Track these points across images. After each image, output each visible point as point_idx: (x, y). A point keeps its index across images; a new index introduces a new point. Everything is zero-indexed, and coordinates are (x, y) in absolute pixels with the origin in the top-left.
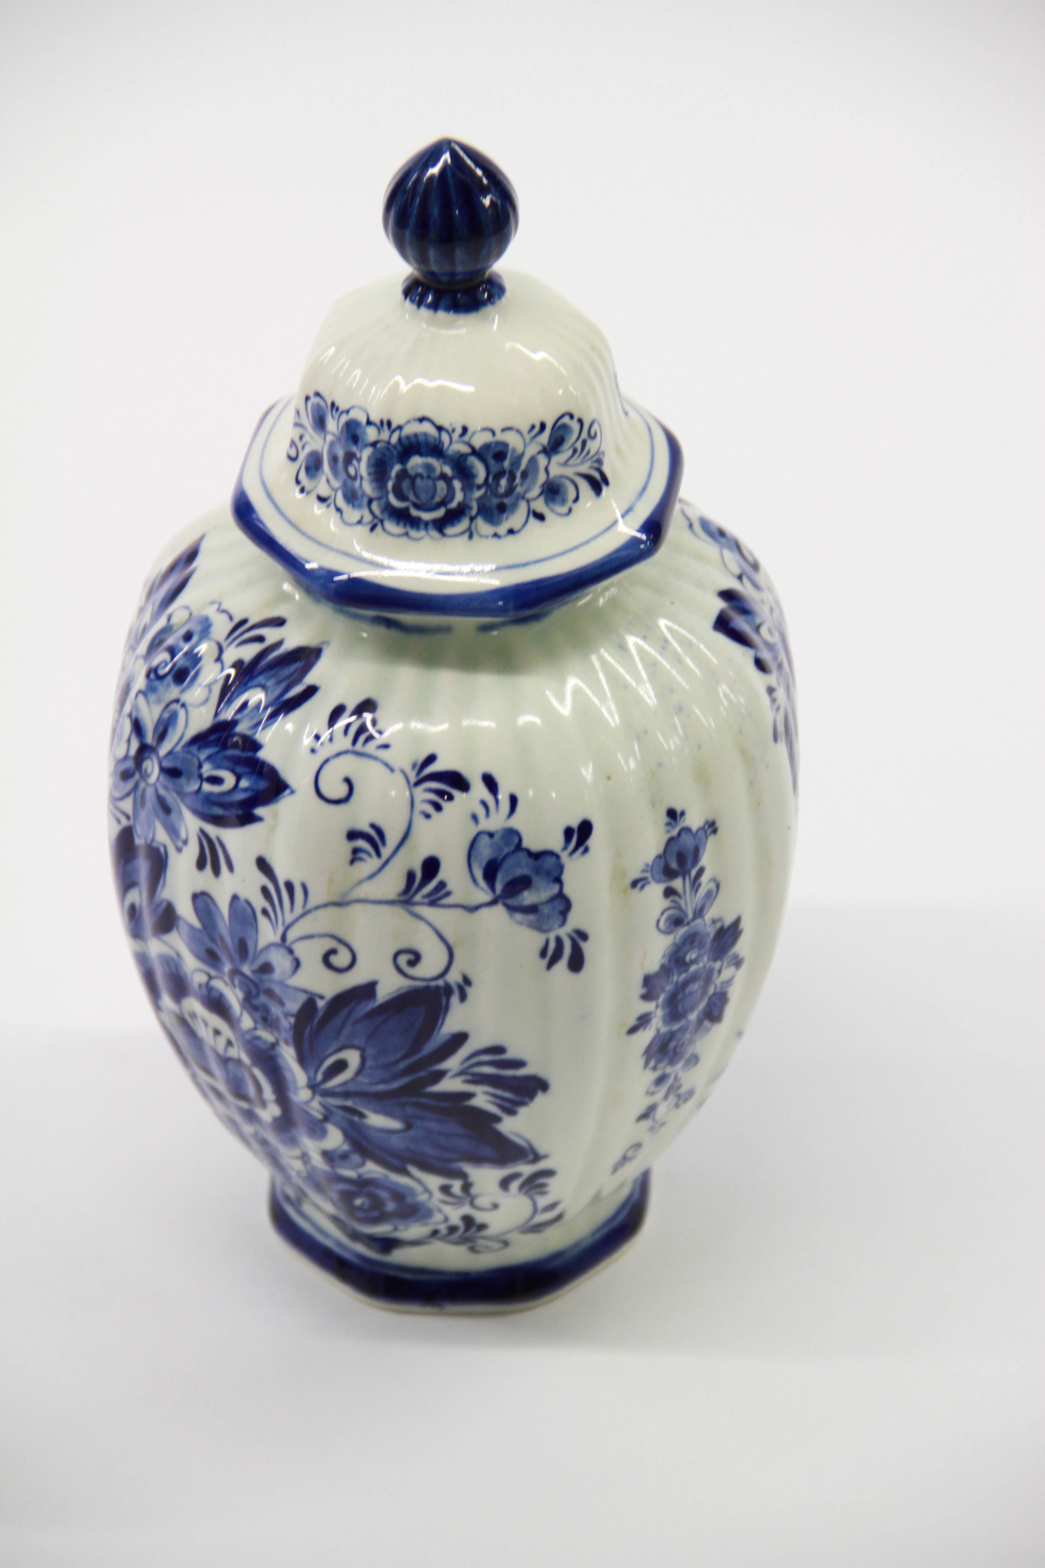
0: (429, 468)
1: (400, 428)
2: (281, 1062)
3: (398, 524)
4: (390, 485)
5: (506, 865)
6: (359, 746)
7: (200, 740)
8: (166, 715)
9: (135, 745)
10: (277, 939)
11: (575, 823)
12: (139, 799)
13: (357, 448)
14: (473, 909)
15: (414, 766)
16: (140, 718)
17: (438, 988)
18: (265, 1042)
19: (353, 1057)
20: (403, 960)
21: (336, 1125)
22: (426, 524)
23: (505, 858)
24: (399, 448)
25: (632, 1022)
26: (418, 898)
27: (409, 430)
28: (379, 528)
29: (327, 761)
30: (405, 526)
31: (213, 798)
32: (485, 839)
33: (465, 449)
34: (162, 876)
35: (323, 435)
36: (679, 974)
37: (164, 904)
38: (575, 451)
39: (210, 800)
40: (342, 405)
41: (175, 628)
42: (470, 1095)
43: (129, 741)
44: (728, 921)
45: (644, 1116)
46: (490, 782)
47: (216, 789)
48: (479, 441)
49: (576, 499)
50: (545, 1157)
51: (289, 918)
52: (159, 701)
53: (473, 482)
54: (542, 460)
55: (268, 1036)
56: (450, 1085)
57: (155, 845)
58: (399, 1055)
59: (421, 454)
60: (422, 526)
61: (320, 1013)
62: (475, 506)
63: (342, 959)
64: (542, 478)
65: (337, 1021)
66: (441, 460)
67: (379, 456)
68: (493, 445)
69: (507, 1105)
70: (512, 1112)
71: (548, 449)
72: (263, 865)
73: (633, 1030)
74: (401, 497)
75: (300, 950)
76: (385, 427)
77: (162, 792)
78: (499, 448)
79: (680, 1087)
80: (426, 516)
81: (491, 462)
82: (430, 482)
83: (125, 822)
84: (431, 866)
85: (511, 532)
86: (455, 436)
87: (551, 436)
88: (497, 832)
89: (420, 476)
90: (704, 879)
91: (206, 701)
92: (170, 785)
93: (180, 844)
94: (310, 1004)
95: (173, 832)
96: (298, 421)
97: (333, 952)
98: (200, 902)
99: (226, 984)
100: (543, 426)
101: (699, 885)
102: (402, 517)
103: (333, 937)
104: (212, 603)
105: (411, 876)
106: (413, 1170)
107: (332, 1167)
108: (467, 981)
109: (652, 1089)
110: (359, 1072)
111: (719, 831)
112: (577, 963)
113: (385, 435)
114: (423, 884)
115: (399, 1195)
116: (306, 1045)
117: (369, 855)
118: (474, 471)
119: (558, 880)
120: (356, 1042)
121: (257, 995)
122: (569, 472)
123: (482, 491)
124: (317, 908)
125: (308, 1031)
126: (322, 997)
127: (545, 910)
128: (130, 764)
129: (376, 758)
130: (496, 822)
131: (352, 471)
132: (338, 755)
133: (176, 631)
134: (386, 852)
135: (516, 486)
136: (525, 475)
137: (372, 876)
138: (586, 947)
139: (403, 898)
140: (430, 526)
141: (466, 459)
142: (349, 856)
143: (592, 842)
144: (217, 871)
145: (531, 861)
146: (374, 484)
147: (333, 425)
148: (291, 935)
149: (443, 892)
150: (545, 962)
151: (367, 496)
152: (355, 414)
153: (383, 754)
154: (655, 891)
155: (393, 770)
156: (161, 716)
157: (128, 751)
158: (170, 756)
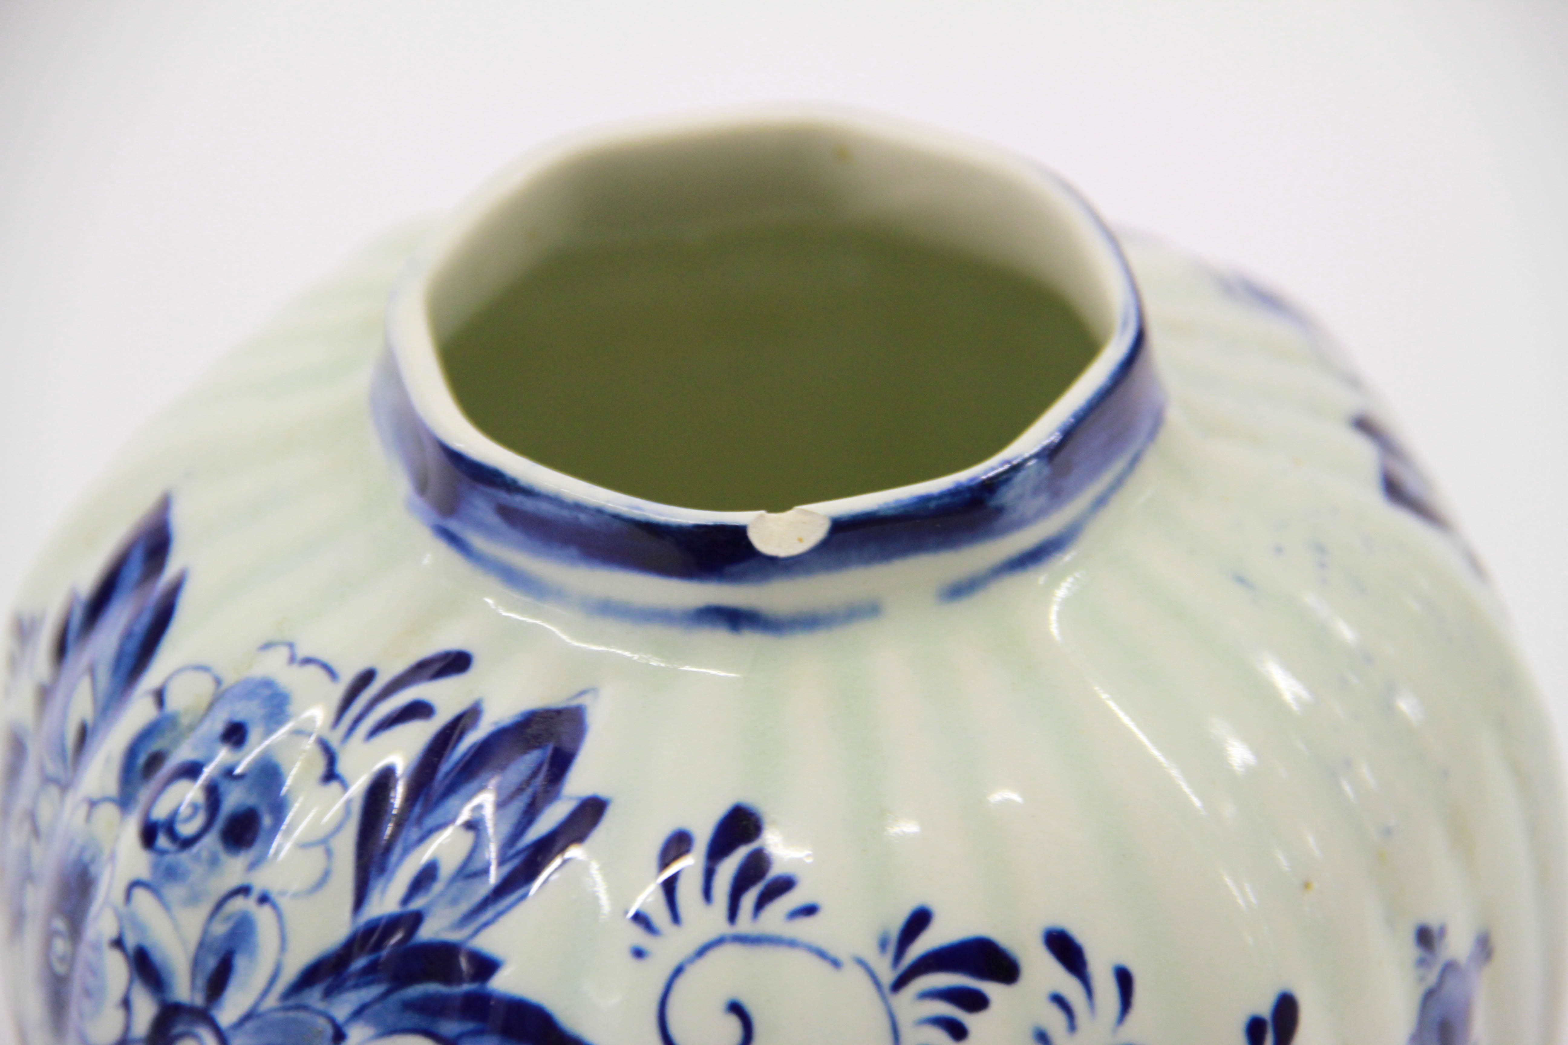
6: (745, 923)
7: (326, 972)
8: (220, 929)
9: (145, 1011)
11: (1264, 1008)
15: (883, 945)
16: (148, 944)
29: (679, 971)
41: (185, 721)
43: (126, 1003)
46: (1064, 947)
52: (193, 899)
91: (325, 877)
104: (267, 646)
111: (1496, 953)
129: (792, 943)
132: (702, 951)
133: (191, 727)
153: (804, 928)
155: (836, 963)
156: (205, 932)
157: (127, 1027)
158: (249, 1026)
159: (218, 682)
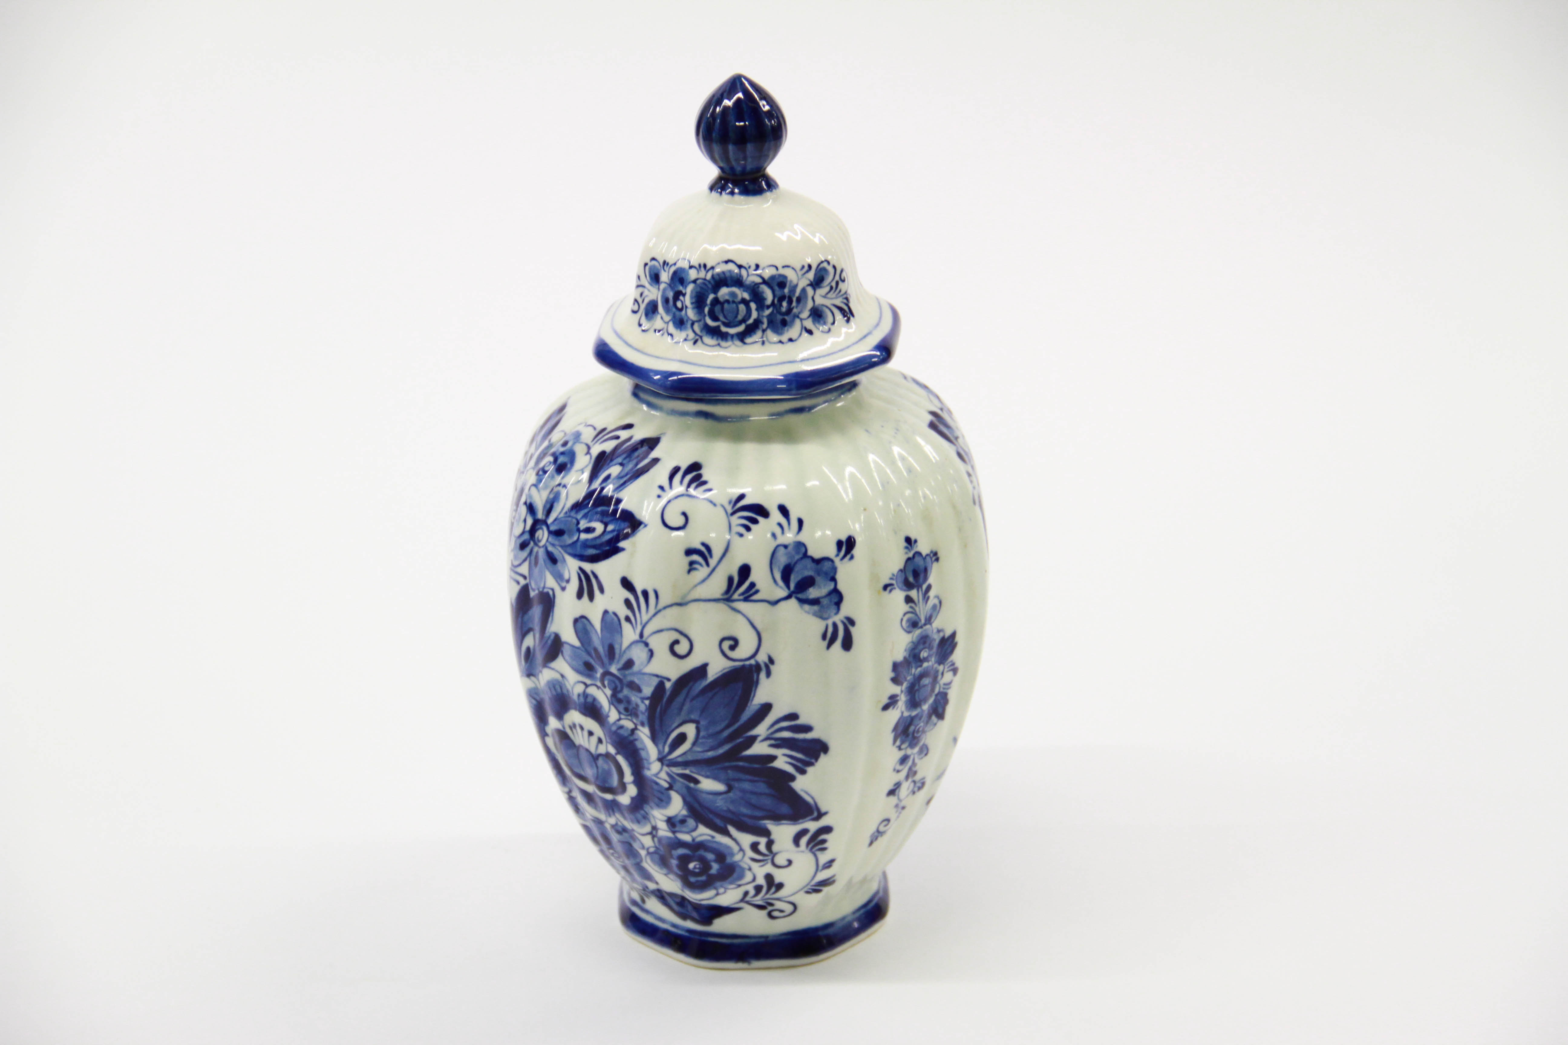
0: (733, 295)
1: (713, 268)
2: (638, 744)
3: (712, 338)
4: (706, 310)
5: (797, 569)
6: (691, 491)
7: (577, 506)
8: (552, 496)
9: (530, 522)
10: (637, 637)
11: (844, 538)
12: (533, 562)
13: (683, 287)
14: (775, 603)
15: (730, 502)
16: (532, 502)
17: (751, 665)
18: (627, 729)
19: (690, 730)
20: (726, 645)
21: (677, 792)
22: (732, 336)
23: (796, 563)
24: (712, 282)
25: (885, 701)
26: (736, 596)
27: (718, 270)
28: (699, 342)
29: (669, 502)
30: (717, 340)
31: (588, 543)
32: (782, 550)
33: (759, 280)
34: (551, 614)
35: (657, 287)
36: (916, 669)
37: (552, 637)
38: (831, 288)
39: (586, 544)
40: (671, 262)
42: (773, 758)
43: (525, 521)
44: (948, 633)
45: (892, 793)
46: (783, 510)
47: (590, 536)
48: (768, 273)
49: (833, 323)
50: (826, 813)
51: (645, 618)
52: (545, 487)
53: (764, 303)
54: (810, 291)
55: (628, 724)
56: (760, 748)
57: (546, 590)
58: (723, 725)
59: (727, 286)
60: (729, 338)
61: (668, 693)
62: (765, 321)
63: (682, 648)
64: (810, 304)
65: (680, 699)
66: (742, 289)
67: (698, 289)
68: (777, 277)
69: (799, 764)
70: (803, 772)
71: (814, 283)
72: (626, 584)
73: (886, 708)
74: (715, 318)
75: (654, 642)
76: (702, 269)
77: (550, 549)
78: (781, 279)
79: (915, 773)
80: (732, 331)
81: (776, 288)
82: (734, 305)
83: (523, 582)
84: (745, 571)
85: (791, 340)
86: (752, 271)
87: (815, 275)
88: (789, 544)
89: (728, 301)
90: (932, 594)
91: (582, 479)
92: (556, 543)
93: (564, 584)
94: (660, 687)
95: (559, 577)
96: (639, 283)
97: (677, 642)
98: (579, 625)
99: (598, 687)
100: (810, 267)
101: (928, 598)
102: (714, 332)
103: (677, 630)
104: (581, 424)
105: (730, 580)
106: (732, 830)
107: (674, 832)
108: (771, 661)
109: (899, 767)
110: (694, 744)
111: (941, 560)
112: (847, 644)
113: (702, 274)
114: (740, 583)
115: (721, 856)
116: (657, 722)
117: (701, 565)
118: (765, 295)
119: (833, 579)
120: (693, 717)
121: (621, 691)
122: (828, 302)
123: (770, 310)
124: (665, 608)
125: (658, 710)
126: (669, 680)
127: (825, 601)
128: (526, 536)
129: (703, 499)
130: (790, 537)
131: (679, 304)
133: (555, 445)
134: (713, 562)
135: (793, 308)
136: (799, 300)
137: (704, 581)
138: (853, 630)
139: (726, 597)
140: (735, 338)
141: (758, 287)
142: (686, 567)
143: (856, 551)
144: (591, 597)
145: (813, 565)
146: (696, 310)
147: (665, 277)
148: (646, 633)
149: (753, 590)
150: (826, 643)
151: (691, 320)
152: (680, 264)
153: (708, 495)
154: (898, 595)
155: (715, 505)
156: (548, 497)
157: (525, 528)
158: (556, 522)
159: (565, 434)
